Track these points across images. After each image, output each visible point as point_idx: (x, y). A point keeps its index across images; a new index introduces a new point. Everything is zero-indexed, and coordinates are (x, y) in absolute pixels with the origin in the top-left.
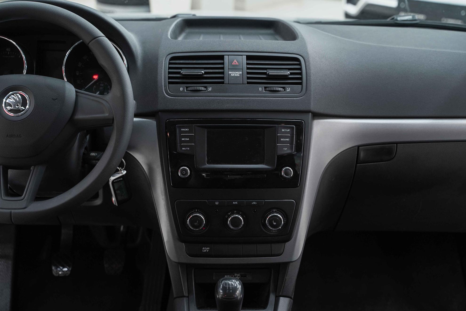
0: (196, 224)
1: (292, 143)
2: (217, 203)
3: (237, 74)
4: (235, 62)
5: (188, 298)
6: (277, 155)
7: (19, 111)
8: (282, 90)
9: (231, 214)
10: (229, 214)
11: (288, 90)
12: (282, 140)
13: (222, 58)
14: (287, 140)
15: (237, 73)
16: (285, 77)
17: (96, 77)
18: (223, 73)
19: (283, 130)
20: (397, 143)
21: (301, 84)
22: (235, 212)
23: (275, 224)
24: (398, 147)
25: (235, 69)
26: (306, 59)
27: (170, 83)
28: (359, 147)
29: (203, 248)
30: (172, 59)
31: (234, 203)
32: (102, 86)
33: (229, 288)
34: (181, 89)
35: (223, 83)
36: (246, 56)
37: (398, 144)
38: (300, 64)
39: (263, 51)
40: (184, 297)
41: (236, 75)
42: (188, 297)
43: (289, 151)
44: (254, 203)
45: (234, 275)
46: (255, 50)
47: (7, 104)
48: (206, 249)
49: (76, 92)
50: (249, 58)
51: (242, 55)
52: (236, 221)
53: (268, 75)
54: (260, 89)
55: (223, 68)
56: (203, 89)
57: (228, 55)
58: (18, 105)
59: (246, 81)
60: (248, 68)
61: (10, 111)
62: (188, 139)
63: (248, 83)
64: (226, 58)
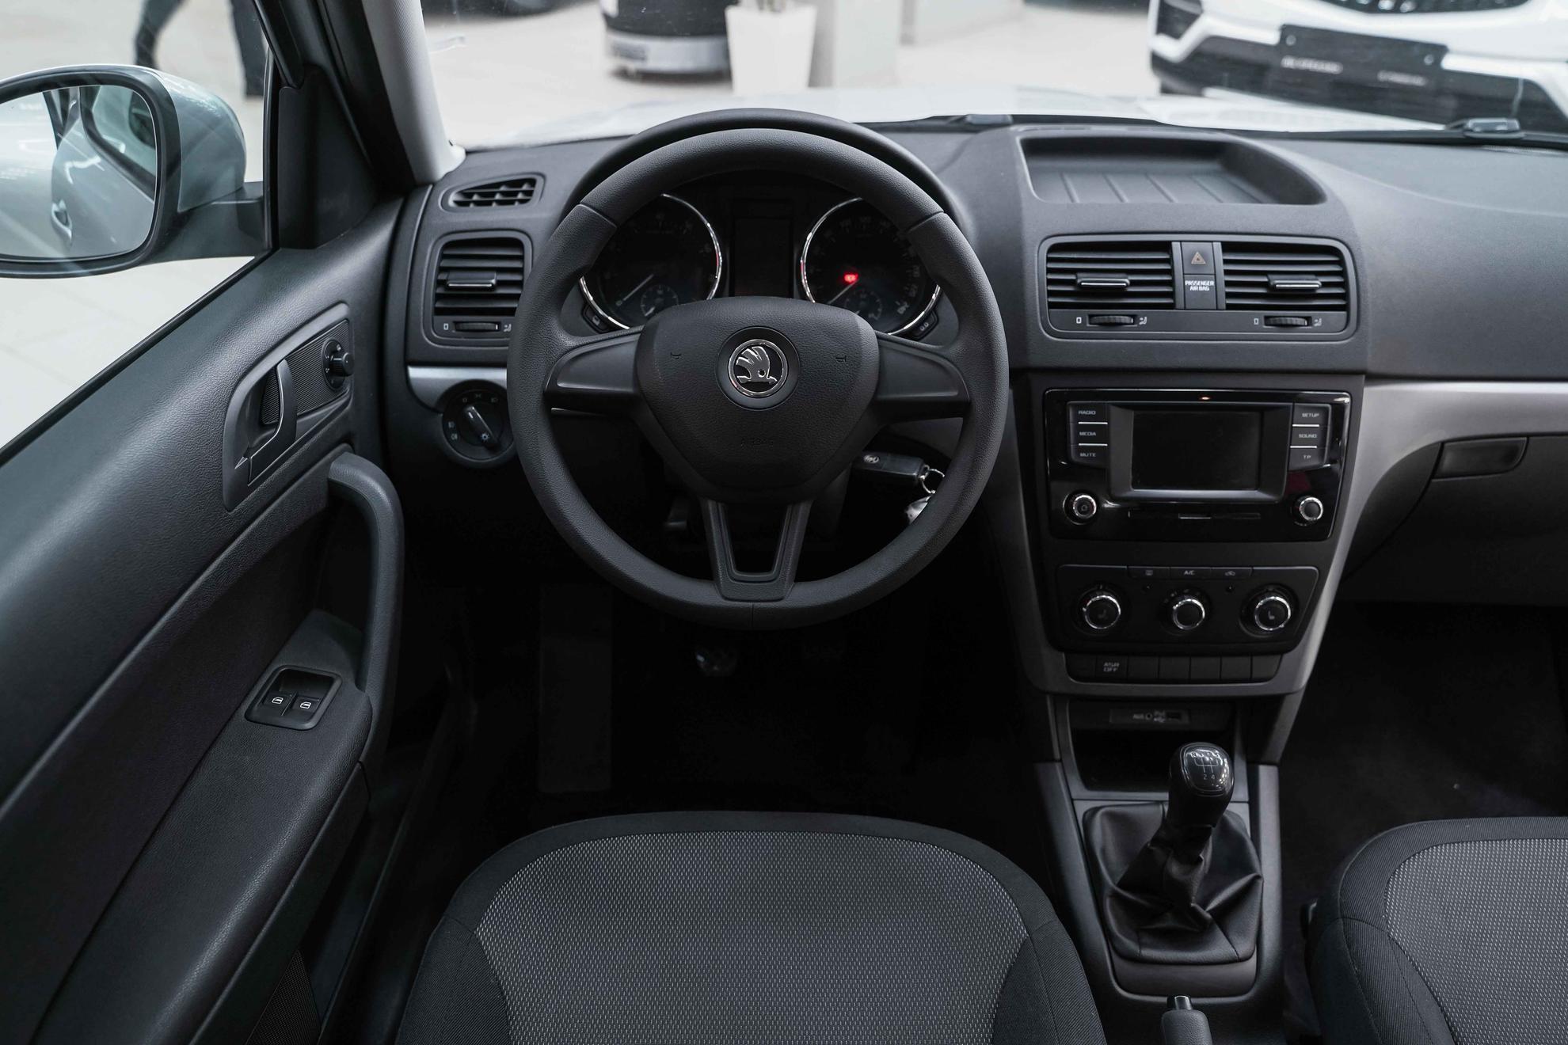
0: (1100, 616)
1: (1322, 445)
2: (1149, 573)
3: (1204, 286)
4: (1197, 259)
5: (1060, 764)
6: (1291, 468)
7: (765, 385)
8: (1303, 324)
9: (1176, 596)
10: (1173, 595)
11: (1318, 323)
12: (1301, 436)
13: (1166, 247)
14: (1313, 436)
15: (1203, 283)
16: (1310, 294)
17: (850, 278)
18: (1171, 283)
19: (1305, 415)
20: (1528, 435)
21: (1345, 308)
22: (1186, 591)
23: (1272, 618)
24: (1531, 443)
25: (1198, 273)
26: (1354, 250)
27: (1052, 305)
28: (1443, 443)
29: (1106, 664)
30: (1054, 248)
31: (1186, 572)
32: (864, 300)
33: (1208, 769)
34: (1079, 320)
35: (1171, 306)
36: (1220, 244)
37: (1531, 438)
38: (1341, 262)
39: (1257, 231)
40: (1056, 761)
41: (1201, 289)
42: (1061, 761)
43: (1315, 462)
44: (1230, 573)
45: (1153, 714)
46: (1240, 230)
47: (740, 370)
48: (1111, 667)
49: (878, 337)
50: (1227, 247)
51: (1212, 242)
52: (1189, 612)
53: (1274, 288)
54: (1256, 321)
55: (1170, 272)
56: (1127, 319)
57: (1181, 241)
58: (762, 373)
59: (1224, 301)
60: (1227, 272)
61: (748, 385)
62: (1094, 434)
63: (1229, 307)
64: (1176, 246)
